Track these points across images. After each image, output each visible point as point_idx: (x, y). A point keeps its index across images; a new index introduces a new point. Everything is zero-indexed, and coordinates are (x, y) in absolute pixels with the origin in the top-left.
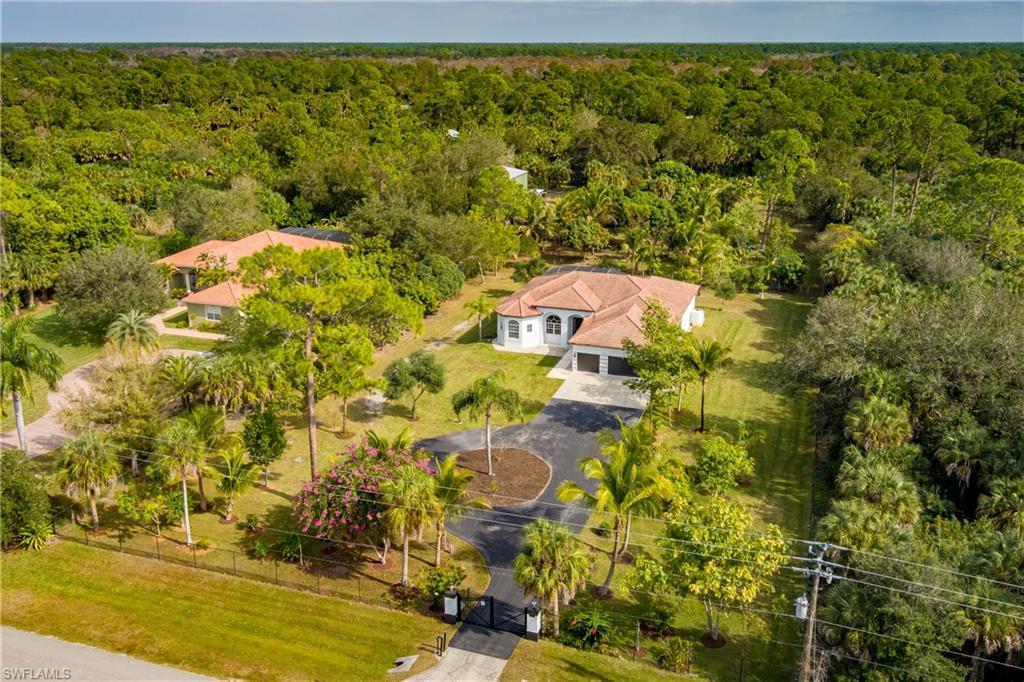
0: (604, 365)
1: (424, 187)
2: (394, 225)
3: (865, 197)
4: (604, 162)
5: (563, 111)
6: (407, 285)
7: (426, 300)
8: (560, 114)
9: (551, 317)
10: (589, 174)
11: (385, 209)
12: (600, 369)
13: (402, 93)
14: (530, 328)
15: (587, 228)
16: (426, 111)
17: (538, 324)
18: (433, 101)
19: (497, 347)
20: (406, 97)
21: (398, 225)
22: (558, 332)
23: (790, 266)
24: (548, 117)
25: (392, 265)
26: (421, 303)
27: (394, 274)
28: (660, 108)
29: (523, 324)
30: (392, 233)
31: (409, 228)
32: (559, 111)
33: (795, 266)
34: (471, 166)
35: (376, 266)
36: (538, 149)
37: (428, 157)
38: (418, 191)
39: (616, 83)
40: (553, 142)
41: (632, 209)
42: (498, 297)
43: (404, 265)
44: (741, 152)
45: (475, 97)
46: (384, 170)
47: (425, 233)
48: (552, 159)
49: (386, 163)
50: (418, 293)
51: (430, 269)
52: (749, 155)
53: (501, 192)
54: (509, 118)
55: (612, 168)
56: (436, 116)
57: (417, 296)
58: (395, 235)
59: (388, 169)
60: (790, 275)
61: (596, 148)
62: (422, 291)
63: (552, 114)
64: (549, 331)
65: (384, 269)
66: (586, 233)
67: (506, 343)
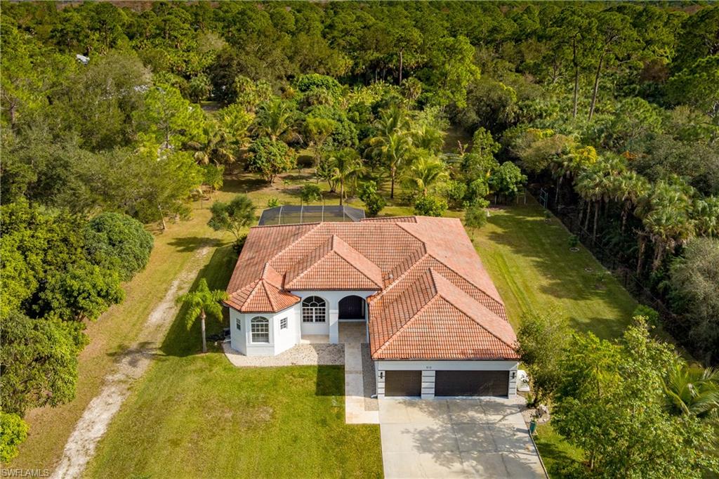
0: (428, 384)
1: (71, 114)
2: (36, 167)
3: (528, 99)
4: (249, 77)
5: (186, 34)
6: (74, 277)
7: (108, 294)
8: (183, 38)
9: (309, 300)
10: (238, 89)
11: (22, 148)
12: (423, 391)
13: (24, 26)
14: (284, 324)
15: (274, 150)
16: (52, 37)
17: (293, 314)
18: (60, 27)
19: (235, 360)
20: (28, 29)
21: (43, 168)
22: (321, 319)
23: (510, 178)
24: (173, 40)
25: (46, 246)
26: (100, 300)
27: (49, 258)
28: (269, 31)
29: (275, 321)
30: (35, 178)
31: (59, 170)
32: (182, 35)
33: (516, 177)
34: (119, 85)
35: (18, 255)
36: (172, 69)
37: (67, 79)
38: (63, 120)
39: (227, 12)
40: (185, 61)
41: (317, 124)
42: (191, 250)
43: (65, 240)
44: (356, 64)
45: (104, 23)
46: (14, 96)
47: (87, 180)
48: (188, 78)
49: (17, 88)
50: (94, 286)
51: (103, 235)
52: (364, 67)
53: (173, 115)
54: (134, 43)
55: (258, 83)
56: (63, 40)
57: (93, 293)
58: (39, 180)
59: (21, 95)
60: (512, 187)
61: (239, 64)
62: (101, 283)
63: (176, 37)
64: (307, 319)
65: (33, 258)
66: (275, 155)
67: (249, 351)
